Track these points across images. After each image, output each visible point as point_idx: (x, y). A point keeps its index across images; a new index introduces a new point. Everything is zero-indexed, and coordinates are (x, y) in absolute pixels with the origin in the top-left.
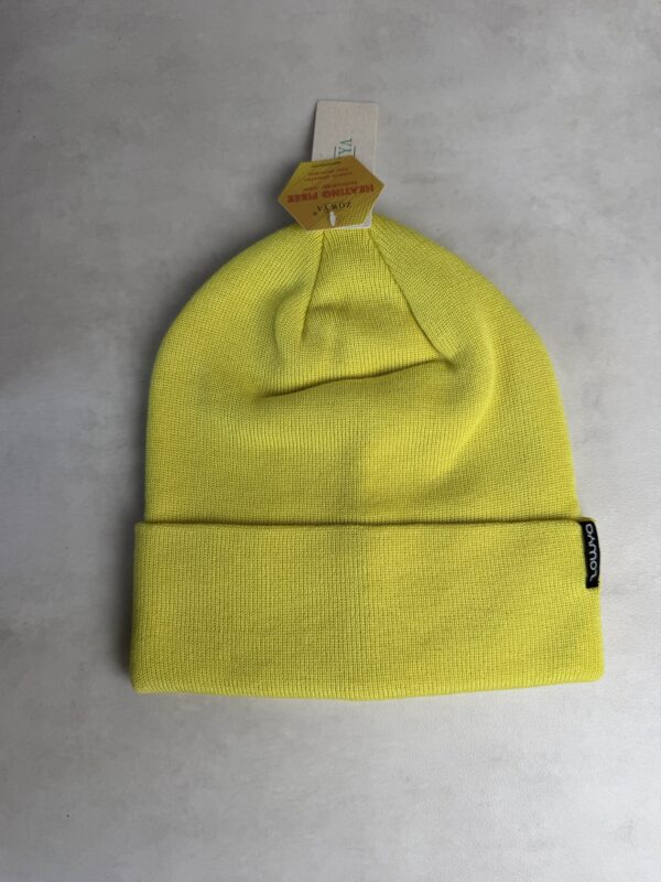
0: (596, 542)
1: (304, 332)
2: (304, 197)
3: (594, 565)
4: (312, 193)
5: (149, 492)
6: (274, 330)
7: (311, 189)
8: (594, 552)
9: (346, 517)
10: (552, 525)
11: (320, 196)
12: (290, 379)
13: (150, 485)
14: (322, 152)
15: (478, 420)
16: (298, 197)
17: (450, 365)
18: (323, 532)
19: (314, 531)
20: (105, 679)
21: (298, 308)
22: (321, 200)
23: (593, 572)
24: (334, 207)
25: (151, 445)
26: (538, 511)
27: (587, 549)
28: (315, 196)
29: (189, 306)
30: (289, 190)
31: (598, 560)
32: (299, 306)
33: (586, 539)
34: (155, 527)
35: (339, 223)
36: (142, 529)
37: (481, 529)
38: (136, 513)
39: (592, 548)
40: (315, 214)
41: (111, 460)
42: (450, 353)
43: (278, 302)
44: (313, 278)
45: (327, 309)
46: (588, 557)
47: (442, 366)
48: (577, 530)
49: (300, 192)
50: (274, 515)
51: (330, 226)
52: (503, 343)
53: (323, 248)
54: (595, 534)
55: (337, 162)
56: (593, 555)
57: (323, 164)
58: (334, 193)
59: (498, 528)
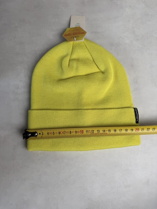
0: (138, 113)
1: (69, 65)
2: (68, 35)
3: (137, 118)
4: (70, 34)
5: (31, 103)
6: (61, 65)
7: (70, 33)
8: (137, 115)
9: (79, 108)
10: (127, 109)
11: (72, 35)
12: (65, 77)
13: (32, 101)
14: (72, 26)
15: (110, 85)
16: (67, 35)
17: (103, 73)
18: (74, 111)
19: (72, 111)
21: (67, 60)
22: (72, 36)
23: (137, 120)
24: (75, 37)
25: (32, 91)
26: (124, 106)
27: (136, 114)
28: (71, 35)
29: (41, 59)
30: (65, 33)
31: (138, 117)
33: (135, 112)
34: (33, 111)
35: (76, 40)
36: (30, 111)
37: (111, 110)
38: (29, 108)
39: (137, 114)
40: (71, 38)
41: (23, 97)
42: (103, 70)
43: (62, 58)
44: (71, 53)
45: (74, 59)
46: (136, 116)
47: (101, 73)
48: (133, 110)
49: (68, 34)
50: (62, 108)
51: (74, 40)
52: (115, 67)
53: (73, 46)
54: (137, 111)
55: (76, 28)
56: (137, 116)
57: (72, 28)
58: (75, 34)
59: (115, 110)
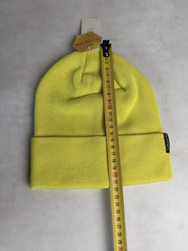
0: (168, 139)
1: (82, 81)
2: (80, 44)
3: (168, 146)
4: (82, 43)
5: (35, 128)
6: (72, 80)
7: (81, 42)
8: (168, 142)
9: (95, 134)
10: (155, 135)
11: (84, 43)
12: (77, 95)
13: (36, 126)
14: (84, 31)
15: (133, 105)
16: (78, 45)
17: (124, 89)
18: (88, 139)
19: (86, 138)
20: (22, 187)
21: (79, 74)
22: (85, 44)
23: (168, 148)
24: (89, 45)
25: (36, 114)
26: (151, 131)
27: (166, 141)
28: (83, 43)
29: (47, 73)
30: (75, 43)
31: (169, 144)
32: (80, 73)
33: (165, 138)
34: (37, 138)
35: (91, 49)
36: (33, 139)
37: (135, 136)
38: (32, 134)
39: (167, 141)
40: (84, 48)
41: (24, 120)
42: (124, 86)
43: (73, 73)
44: (84, 65)
45: (88, 74)
46: (166, 143)
47: (122, 90)
48: (163, 136)
49: (79, 43)
50: (74, 134)
51: (89, 50)
52: (139, 83)
53: (87, 57)
54: (168, 137)
56: (167, 143)
57: (84, 35)
58: (88, 42)
59: (140, 136)
